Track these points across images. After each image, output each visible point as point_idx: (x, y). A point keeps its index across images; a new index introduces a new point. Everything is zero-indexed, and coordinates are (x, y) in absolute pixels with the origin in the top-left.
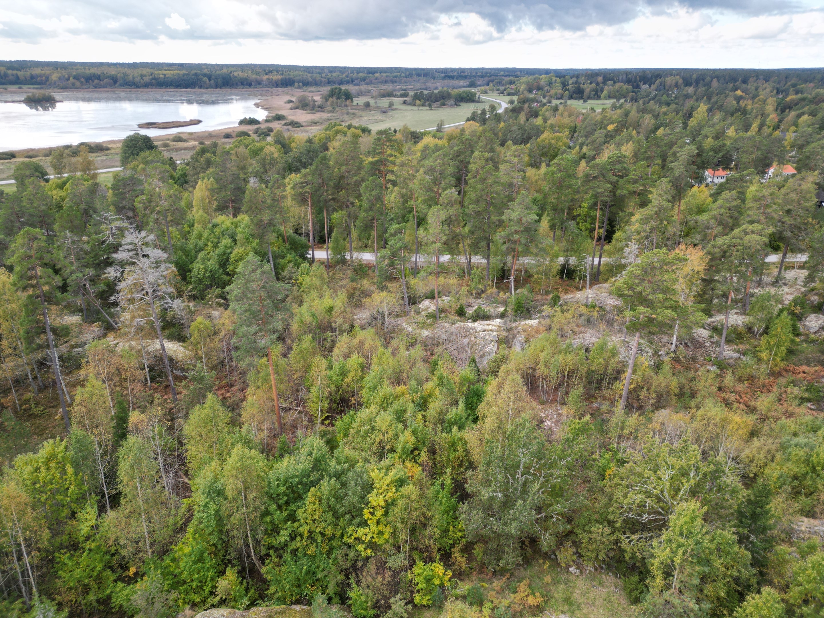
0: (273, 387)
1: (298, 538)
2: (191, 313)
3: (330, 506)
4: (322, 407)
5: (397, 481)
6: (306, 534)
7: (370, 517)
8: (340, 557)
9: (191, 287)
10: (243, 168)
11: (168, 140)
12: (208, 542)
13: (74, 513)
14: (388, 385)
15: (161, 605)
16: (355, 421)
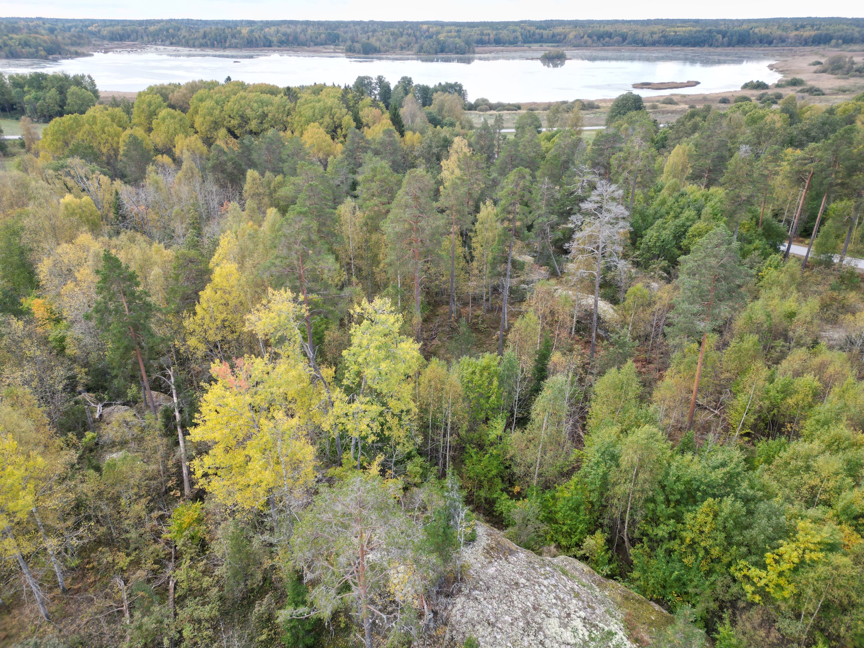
0: (696, 377)
1: (678, 541)
2: (631, 278)
3: (725, 527)
4: (746, 420)
5: (827, 544)
6: (688, 540)
7: (773, 563)
8: (720, 584)
9: (638, 253)
10: (733, 137)
11: (658, 101)
12: (587, 498)
13: (487, 419)
14: (847, 426)
15: (532, 530)
16: (785, 451)
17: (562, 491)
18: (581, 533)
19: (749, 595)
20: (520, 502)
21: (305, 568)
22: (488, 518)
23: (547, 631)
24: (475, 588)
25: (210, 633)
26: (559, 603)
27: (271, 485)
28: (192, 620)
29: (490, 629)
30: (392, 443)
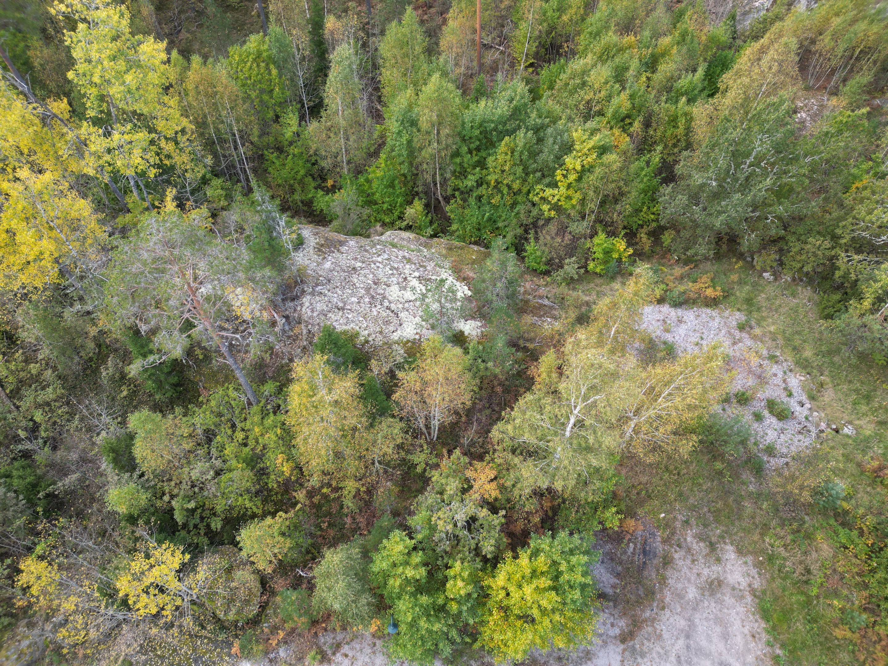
0: (478, 13)
1: (485, 186)
3: (521, 160)
4: (528, 50)
5: (599, 148)
6: (492, 183)
7: (562, 179)
8: (523, 212)
12: (399, 171)
13: (277, 117)
14: (615, 32)
15: (355, 217)
16: (564, 72)
17: (374, 172)
18: (401, 206)
19: (546, 213)
20: (337, 194)
21: (137, 322)
22: (310, 219)
23: (390, 298)
24: (317, 285)
25: (66, 409)
26: (395, 272)
27: (56, 255)
28: (38, 406)
29: (341, 313)
30: (178, 171)
